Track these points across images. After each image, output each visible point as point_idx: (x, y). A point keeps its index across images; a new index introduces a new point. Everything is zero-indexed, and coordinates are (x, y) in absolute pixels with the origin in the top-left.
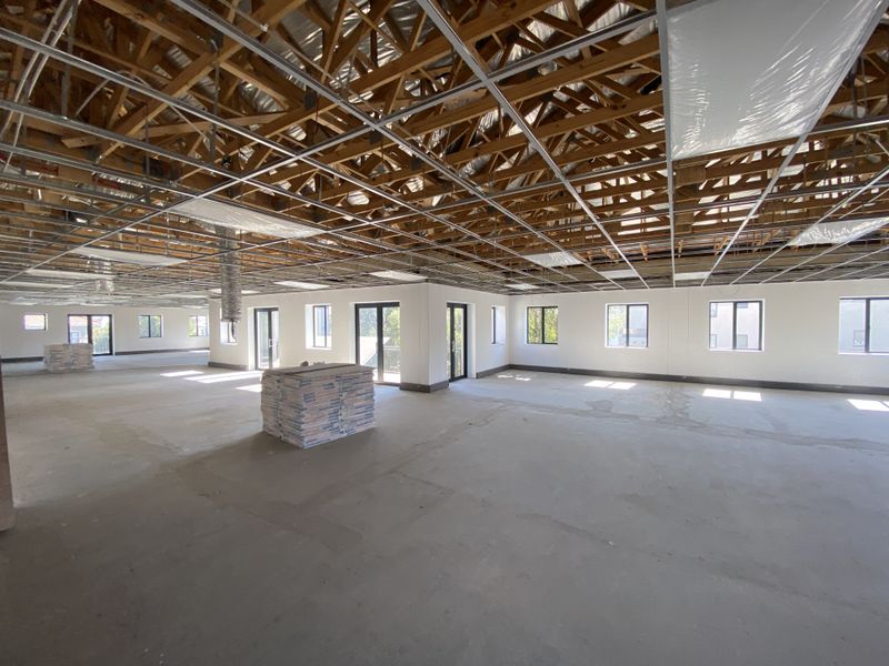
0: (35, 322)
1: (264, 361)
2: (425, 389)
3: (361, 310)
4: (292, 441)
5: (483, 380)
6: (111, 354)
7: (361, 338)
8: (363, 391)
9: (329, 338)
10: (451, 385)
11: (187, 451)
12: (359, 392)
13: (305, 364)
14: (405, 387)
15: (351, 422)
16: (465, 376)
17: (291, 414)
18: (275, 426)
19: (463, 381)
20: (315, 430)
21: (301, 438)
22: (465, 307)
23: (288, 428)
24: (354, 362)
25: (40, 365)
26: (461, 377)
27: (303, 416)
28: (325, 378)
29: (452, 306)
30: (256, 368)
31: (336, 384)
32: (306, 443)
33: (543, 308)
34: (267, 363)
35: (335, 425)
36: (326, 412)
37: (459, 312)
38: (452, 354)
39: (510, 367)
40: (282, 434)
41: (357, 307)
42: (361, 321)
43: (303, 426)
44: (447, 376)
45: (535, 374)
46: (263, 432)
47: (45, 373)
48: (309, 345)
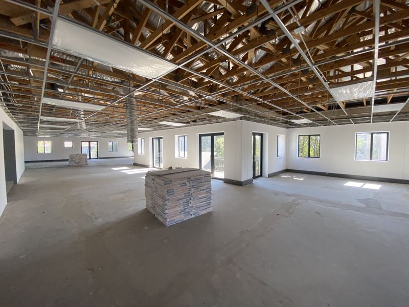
0: (68, 144)
1: (157, 163)
2: (238, 184)
3: (202, 137)
4: (160, 219)
5: (272, 178)
6: (98, 158)
7: (202, 153)
8: (205, 187)
9: (186, 152)
10: (255, 181)
11: (100, 221)
12: (202, 188)
13: (171, 168)
14: (227, 181)
15: (197, 208)
16: (261, 175)
17: (160, 202)
18: (151, 207)
19: (260, 178)
20: (174, 215)
21: (166, 219)
22: (261, 135)
23: (159, 210)
24: (199, 168)
25: (67, 163)
26: (258, 177)
27: (166, 205)
28: (181, 179)
29: (254, 134)
30: (153, 167)
31: (187, 183)
32: (168, 223)
33: (309, 136)
34: (158, 164)
35: (187, 210)
36: (181, 202)
37: (258, 138)
38: (254, 163)
39: (287, 171)
40: (155, 213)
41: (200, 136)
42: (202, 144)
43: (166, 211)
44: (251, 176)
45: (306, 176)
46: (146, 209)
47: (69, 166)
48: (176, 156)
